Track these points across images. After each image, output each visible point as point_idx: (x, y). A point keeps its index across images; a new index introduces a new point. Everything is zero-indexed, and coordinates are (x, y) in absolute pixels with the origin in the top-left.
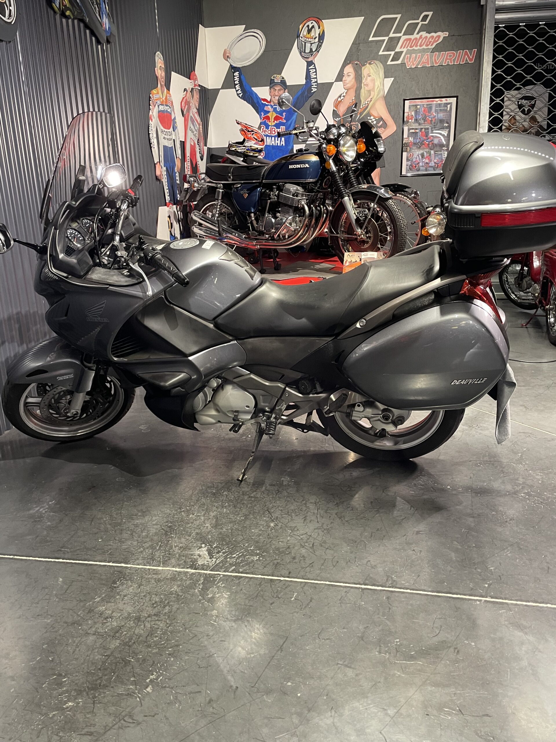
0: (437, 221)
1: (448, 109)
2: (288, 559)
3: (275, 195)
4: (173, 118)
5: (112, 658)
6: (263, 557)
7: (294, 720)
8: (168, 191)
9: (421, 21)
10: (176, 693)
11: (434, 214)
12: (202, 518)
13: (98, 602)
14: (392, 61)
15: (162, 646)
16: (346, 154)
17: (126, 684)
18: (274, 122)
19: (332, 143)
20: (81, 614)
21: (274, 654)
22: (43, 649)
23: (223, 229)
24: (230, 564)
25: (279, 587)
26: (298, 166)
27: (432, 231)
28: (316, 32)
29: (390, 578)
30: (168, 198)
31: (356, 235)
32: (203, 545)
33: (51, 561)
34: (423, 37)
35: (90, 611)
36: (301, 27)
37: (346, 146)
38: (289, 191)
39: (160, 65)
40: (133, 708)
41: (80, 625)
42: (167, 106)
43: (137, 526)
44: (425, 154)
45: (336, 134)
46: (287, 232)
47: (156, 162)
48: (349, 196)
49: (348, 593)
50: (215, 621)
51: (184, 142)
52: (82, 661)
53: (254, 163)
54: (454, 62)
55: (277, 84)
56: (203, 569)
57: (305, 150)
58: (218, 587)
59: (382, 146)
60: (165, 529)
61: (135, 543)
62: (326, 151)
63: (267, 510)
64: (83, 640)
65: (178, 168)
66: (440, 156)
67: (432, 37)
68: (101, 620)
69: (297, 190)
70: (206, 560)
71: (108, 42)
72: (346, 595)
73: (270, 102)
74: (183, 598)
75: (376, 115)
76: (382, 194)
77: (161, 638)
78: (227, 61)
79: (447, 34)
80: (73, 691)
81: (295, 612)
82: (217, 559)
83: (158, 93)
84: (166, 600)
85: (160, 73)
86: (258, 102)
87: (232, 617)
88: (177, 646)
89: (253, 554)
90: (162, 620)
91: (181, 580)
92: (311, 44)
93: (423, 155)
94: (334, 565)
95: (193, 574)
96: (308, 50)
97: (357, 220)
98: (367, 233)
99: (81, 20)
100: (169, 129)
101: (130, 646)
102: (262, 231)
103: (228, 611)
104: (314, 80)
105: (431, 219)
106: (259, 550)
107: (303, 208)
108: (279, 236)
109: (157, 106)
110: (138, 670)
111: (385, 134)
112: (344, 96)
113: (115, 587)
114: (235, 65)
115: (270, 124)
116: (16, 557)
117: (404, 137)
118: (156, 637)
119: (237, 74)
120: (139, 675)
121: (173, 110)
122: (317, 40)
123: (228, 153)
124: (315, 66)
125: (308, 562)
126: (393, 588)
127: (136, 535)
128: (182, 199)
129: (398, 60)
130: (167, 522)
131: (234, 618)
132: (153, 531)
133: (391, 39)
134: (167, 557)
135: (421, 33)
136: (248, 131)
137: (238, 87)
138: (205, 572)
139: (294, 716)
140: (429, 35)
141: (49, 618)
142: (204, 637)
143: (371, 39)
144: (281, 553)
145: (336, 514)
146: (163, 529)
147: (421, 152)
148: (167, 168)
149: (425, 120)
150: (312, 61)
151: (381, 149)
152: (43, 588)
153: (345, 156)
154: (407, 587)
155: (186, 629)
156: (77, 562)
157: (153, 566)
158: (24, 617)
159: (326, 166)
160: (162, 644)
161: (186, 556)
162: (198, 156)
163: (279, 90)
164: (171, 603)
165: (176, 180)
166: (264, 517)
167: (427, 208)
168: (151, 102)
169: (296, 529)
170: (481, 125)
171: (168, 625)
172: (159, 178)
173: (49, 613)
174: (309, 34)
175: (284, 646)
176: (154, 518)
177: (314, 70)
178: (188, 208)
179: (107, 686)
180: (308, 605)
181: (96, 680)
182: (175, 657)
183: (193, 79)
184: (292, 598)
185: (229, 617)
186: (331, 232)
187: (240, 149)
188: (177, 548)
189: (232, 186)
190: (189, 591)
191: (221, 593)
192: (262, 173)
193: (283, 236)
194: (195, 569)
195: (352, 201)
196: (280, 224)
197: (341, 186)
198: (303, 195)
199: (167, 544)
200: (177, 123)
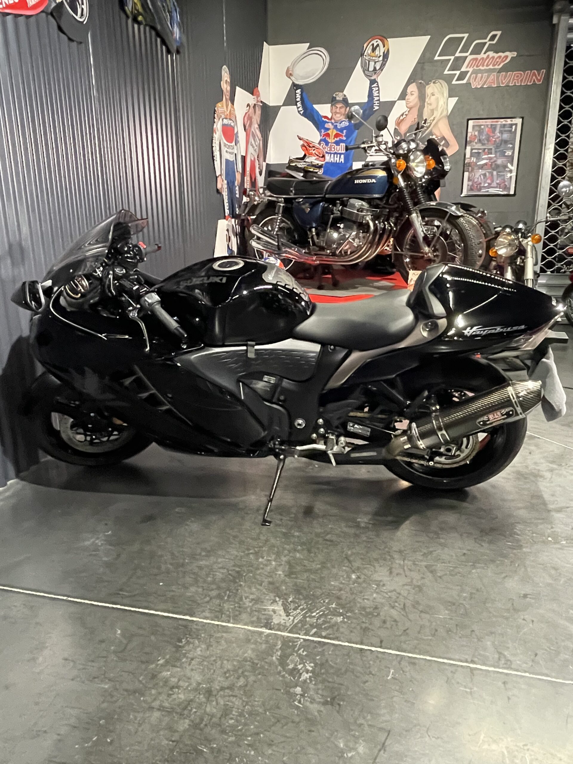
0: (506, 241)
1: (513, 130)
2: (377, 622)
3: (338, 211)
4: (236, 131)
5: (181, 745)
6: (348, 618)
8: (227, 204)
9: (490, 40)
11: (504, 235)
12: (274, 563)
13: (162, 665)
14: (457, 80)
15: (240, 733)
16: (415, 170)
18: (334, 139)
19: (401, 158)
20: (143, 679)
21: (375, 755)
22: (100, 725)
23: (282, 244)
24: (310, 625)
25: (371, 660)
26: (364, 181)
27: (503, 252)
28: (380, 51)
29: (502, 656)
30: (227, 212)
31: (422, 253)
32: (277, 599)
33: (108, 607)
34: (490, 56)
35: (153, 677)
36: (365, 46)
37: (416, 161)
38: (353, 206)
39: (226, 79)
41: (143, 695)
42: (230, 119)
43: (201, 568)
44: (487, 174)
45: (406, 149)
46: (350, 248)
47: (217, 175)
48: (417, 213)
49: (454, 673)
50: (300, 702)
51: (245, 157)
52: (146, 748)
53: (315, 178)
54: (521, 83)
55: (339, 102)
56: (279, 630)
57: (372, 165)
58: (299, 656)
59: (448, 164)
60: (233, 574)
61: (200, 590)
62: (396, 166)
63: (346, 558)
64: (146, 716)
65: (238, 181)
66: (502, 177)
67: (500, 57)
68: (166, 689)
69: (362, 205)
70: (282, 618)
71: (178, 52)
72: (453, 676)
73: (331, 119)
74: (260, 668)
75: (438, 134)
76: (454, 212)
77: (237, 722)
78: (290, 78)
79: (515, 54)
81: (395, 696)
82: (294, 618)
83: (223, 106)
84: (239, 668)
85: (225, 87)
86: (319, 119)
87: (318, 697)
88: (258, 734)
89: (335, 613)
90: (236, 696)
91: (256, 643)
92: (375, 62)
93: (485, 175)
94: (433, 633)
95: (269, 635)
96: (371, 69)
97: (425, 238)
98: (434, 251)
99: (153, 28)
100: (231, 142)
101: (201, 730)
102: (323, 246)
103: (314, 689)
104: (376, 98)
105: (500, 239)
106: (342, 608)
107: (368, 225)
108: (341, 251)
109: (221, 119)
111: (449, 152)
112: (406, 115)
113: (180, 647)
114: (297, 83)
115: (330, 141)
117: (467, 157)
118: (232, 719)
119: (299, 91)
121: (236, 124)
122: (381, 58)
123: (287, 168)
124: (378, 84)
125: (402, 628)
126: (508, 669)
127: (201, 580)
128: (241, 213)
129: (463, 80)
130: (234, 566)
131: (322, 700)
132: (219, 575)
133: (457, 59)
134: (237, 610)
135: (487, 54)
136: (310, 147)
137: (299, 104)
138: (283, 634)
140: (496, 55)
141: (106, 683)
142: (288, 723)
143: (436, 58)
144: (368, 614)
145: (426, 567)
146: (230, 574)
147: (483, 172)
148: (228, 182)
149: (488, 140)
150: (375, 79)
151: (447, 167)
152: (100, 641)
153: (415, 172)
154: (526, 669)
155: (265, 711)
156: (137, 610)
157: (223, 621)
158: (79, 679)
159: (394, 181)
160: (239, 730)
161: (259, 611)
162: (257, 171)
163: (340, 108)
164: (246, 673)
165: (236, 193)
166: (344, 566)
167: (495, 228)
168: (216, 115)
169: (381, 583)
170: (547, 146)
171: (244, 704)
172: (220, 191)
173: (107, 675)
174: (373, 52)
175: (387, 743)
176: (220, 560)
177: (377, 89)
178: (246, 222)
182: (255, 750)
183: (256, 95)
184: (388, 676)
185: (316, 698)
186: (396, 249)
187: (301, 165)
188: (248, 600)
189: (294, 201)
190: (266, 659)
191: (304, 663)
192: (326, 188)
193: (345, 252)
194: (271, 629)
195: (420, 218)
196: (343, 238)
197: (409, 202)
198: (367, 210)
199: (236, 594)
200: (240, 138)
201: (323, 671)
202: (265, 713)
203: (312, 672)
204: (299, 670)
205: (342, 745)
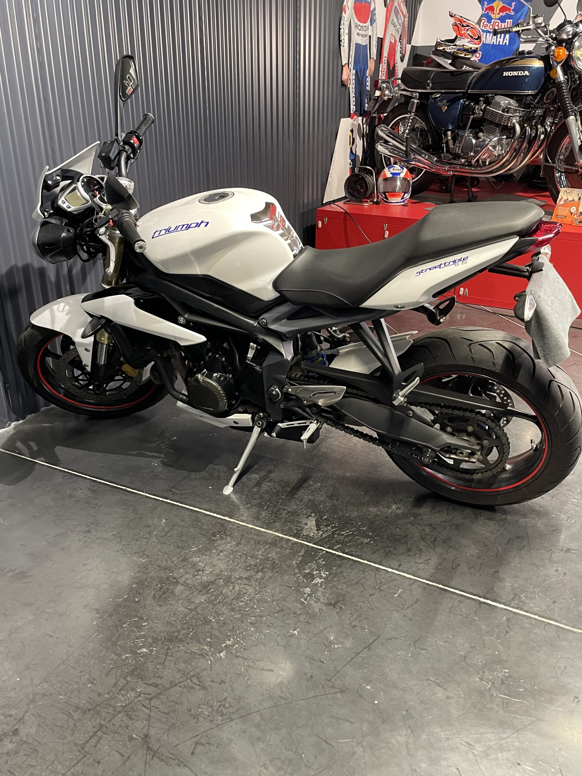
2: (402, 549)
3: (481, 110)
4: (372, 9)
5: (194, 613)
6: (375, 541)
7: (364, 728)
8: (354, 99)
10: (249, 666)
12: (319, 484)
13: (194, 552)
15: (246, 613)
16: (579, 60)
17: (201, 644)
18: (499, 14)
19: (564, 44)
20: (175, 560)
21: (359, 651)
22: (132, 588)
23: (412, 149)
24: (336, 541)
25: (384, 578)
26: (515, 73)
29: (517, 597)
30: (353, 108)
31: (576, 166)
32: (313, 515)
33: (159, 500)
35: (184, 560)
38: (498, 105)
40: (202, 670)
41: (172, 572)
45: (571, 33)
46: (489, 157)
47: (343, 64)
48: (575, 115)
49: (462, 603)
50: (306, 600)
51: (382, 39)
53: (465, 66)
56: (306, 540)
57: (529, 53)
58: (318, 564)
60: (278, 488)
62: (554, 55)
63: (393, 489)
64: (170, 587)
65: (370, 70)
68: (192, 571)
69: (509, 104)
70: (313, 531)
72: (459, 605)
74: (279, 567)
77: (246, 604)
80: (150, 638)
81: (395, 610)
82: (324, 533)
84: (260, 565)
87: (324, 599)
88: (261, 617)
89: (364, 535)
90: (252, 585)
91: (282, 547)
94: (454, 567)
95: (295, 543)
100: (365, 22)
101: (214, 605)
102: (458, 154)
103: (322, 592)
107: (514, 128)
108: (478, 161)
110: (217, 633)
113: (214, 540)
115: (493, 16)
116: (128, 489)
118: (242, 602)
120: (216, 637)
123: (434, 53)
125: (425, 558)
126: (518, 609)
128: (370, 109)
131: (326, 602)
132: (265, 488)
134: (272, 519)
136: (463, 26)
138: (308, 544)
139: (365, 724)
141: (144, 559)
142: (290, 613)
146: (275, 488)
148: (356, 72)
152: (146, 526)
153: (579, 63)
154: (535, 612)
155: (273, 601)
156: (184, 506)
157: (256, 526)
158: (122, 552)
159: (551, 74)
160: (246, 611)
161: (293, 522)
162: (398, 56)
164: (265, 570)
165: (366, 86)
166: (388, 496)
169: (419, 517)
171: (256, 592)
172: (346, 84)
173: (145, 553)
175: (374, 644)
178: (377, 120)
179: (183, 641)
180: (412, 606)
181: (174, 632)
182: (256, 628)
184: (395, 594)
185: (322, 598)
186: (546, 160)
187: (450, 49)
188: (285, 512)
189: (430, 96)
190: (286, 561)
191: (320, 571)
192: (469, 82)
193: (482, 162)
194: (298, 538)
195: (579, 123)
196: (482, 146)
197: (568, 102)
198: (515, 111)
199: (275, 506)
200: (376, 16)
201: (335, 579)
202: (273, 603)
203: (324, 578)
204: (313, 576)
205: (332, 638)
